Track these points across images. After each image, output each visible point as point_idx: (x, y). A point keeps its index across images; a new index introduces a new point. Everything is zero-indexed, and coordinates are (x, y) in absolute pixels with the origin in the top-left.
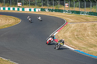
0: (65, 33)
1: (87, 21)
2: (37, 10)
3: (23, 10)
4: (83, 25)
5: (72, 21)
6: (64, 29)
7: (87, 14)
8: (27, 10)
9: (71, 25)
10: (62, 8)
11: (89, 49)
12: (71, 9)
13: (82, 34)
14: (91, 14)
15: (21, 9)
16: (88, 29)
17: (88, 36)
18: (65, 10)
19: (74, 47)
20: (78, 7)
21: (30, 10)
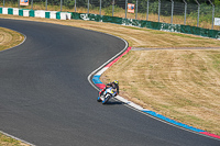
0: (123, 70)
1: (175, 45)
2: (63, 16)
3: (32, 14)
4: (165, 54)
5: (141, 43)
6: (123, 61)
7: (177, 29)
8: (40, 14)
9: (137, 53)
10: (120, 14)
11: (176, 109)
12: (140, 17)
13: (162, 76)
14: (184, 29)
15: (26, 13)
16: (175, 64)
17: (175, 79)
18: (126, 19)
19: (142, 103)
20: (156, 12)
21: (47, 15)
